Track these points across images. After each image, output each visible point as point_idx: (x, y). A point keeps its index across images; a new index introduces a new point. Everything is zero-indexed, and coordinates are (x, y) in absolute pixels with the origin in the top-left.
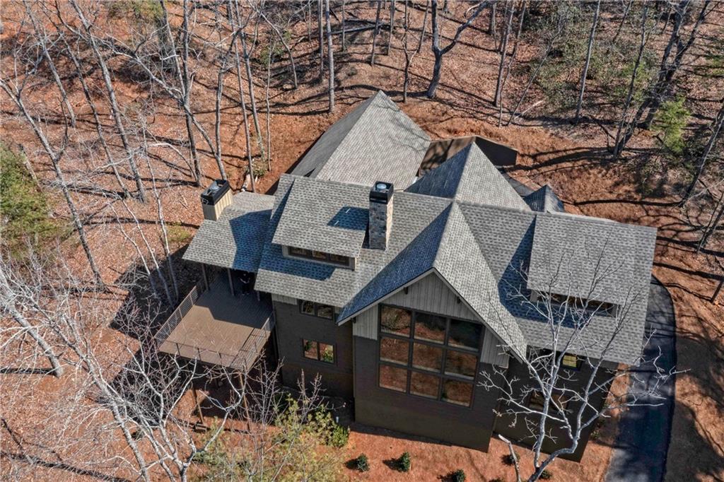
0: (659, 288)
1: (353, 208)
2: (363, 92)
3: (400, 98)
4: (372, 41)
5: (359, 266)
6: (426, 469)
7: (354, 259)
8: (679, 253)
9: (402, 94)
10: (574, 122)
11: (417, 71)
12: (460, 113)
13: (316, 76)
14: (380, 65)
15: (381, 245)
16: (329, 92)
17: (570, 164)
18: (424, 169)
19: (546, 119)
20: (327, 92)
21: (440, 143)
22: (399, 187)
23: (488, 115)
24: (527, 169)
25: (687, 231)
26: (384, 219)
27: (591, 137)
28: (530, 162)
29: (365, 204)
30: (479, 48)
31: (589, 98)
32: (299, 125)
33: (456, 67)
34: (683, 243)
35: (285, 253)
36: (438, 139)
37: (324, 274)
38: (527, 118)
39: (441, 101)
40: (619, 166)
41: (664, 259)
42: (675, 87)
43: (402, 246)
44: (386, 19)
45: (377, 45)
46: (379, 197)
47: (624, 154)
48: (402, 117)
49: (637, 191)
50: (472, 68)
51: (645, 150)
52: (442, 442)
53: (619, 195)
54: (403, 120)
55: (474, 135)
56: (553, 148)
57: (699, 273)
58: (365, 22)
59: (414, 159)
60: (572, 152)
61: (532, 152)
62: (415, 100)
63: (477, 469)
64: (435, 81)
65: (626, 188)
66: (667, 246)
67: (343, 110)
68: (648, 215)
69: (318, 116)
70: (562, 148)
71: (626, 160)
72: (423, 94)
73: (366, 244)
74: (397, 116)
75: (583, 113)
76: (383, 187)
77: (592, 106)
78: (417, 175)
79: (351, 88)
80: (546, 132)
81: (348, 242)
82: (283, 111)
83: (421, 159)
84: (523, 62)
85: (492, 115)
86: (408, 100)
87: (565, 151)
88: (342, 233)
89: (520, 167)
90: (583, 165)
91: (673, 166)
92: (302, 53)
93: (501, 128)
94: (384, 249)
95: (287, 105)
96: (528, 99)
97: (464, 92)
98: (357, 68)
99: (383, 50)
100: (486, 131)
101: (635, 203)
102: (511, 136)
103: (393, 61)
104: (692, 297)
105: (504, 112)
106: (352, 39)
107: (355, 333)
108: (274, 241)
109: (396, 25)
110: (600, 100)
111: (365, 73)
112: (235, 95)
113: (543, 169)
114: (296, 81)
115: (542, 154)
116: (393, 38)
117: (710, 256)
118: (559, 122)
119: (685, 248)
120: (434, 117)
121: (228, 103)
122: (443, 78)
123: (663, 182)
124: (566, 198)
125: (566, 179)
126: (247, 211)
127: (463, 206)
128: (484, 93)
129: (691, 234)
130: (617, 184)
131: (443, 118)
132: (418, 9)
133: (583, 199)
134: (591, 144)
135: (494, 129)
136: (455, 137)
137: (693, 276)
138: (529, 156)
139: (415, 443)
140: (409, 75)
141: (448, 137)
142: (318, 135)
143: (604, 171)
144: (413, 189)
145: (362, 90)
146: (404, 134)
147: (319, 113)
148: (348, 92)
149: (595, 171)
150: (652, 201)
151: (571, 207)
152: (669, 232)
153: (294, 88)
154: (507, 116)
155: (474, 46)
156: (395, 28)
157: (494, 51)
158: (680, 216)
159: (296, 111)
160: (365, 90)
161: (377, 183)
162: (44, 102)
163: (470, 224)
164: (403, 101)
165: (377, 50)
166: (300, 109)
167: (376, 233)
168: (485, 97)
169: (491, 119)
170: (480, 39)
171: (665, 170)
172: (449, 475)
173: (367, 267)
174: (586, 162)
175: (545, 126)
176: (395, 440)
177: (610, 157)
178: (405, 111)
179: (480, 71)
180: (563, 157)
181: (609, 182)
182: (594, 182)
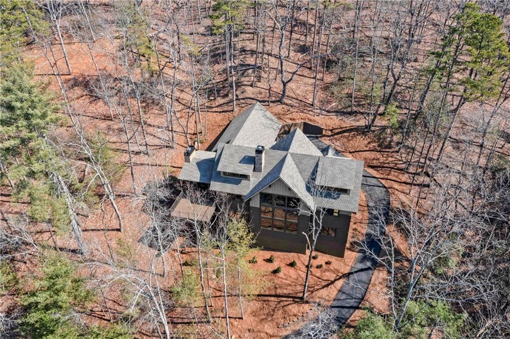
0: (384, 189)
1: (248, 156)
2: (249, 101)
3: (267, 103)
4: (253, 75)
5: (251, 179)
6: (281, 262)
7: (249, 176)
8: (396, 174)
9: (268, 101)
10: (350, 113)
11: (275, 90)
12: (296, 110)
13: (225, 93)
14: (257, 87)
15: (260, 171)
16: (233, 101)
17: (348, 134)
18: (279, 137)
19: (338, 112)
20: (232, 101)
21: (287, 125)
22: (267, 148)
23: (310, 111)
24: (328, 136)
25: (400, 164)
26: (261, 160)
27: (358, 121)
28: (330, 133)
29: (254, 154)
30: (305, 77)
31: (358, 101)
32: (219, 118)
33: (294, 87)
34: (398, 169)
35: (222, 175)
36: (285, 123)
37: (238, 183)
38: (329, 112)
39: (287, 104)
40: (371, 135)
41: (389, 176)
42: (399, 95)
43: (268, 170)
44: (259, 63)
45: (255, 77)
46: (259, 152)
47: (373, 128)
48: (268, 114)
49: (379, 146)
50: (302, 87)
51: (383, 126)
52: (287, 252)
53: (370, 148)
54: (268, 115)
55: (303, 121)
56: (340, 126)
57: (405, 183)
58: (249, 65)
59: (274, 134)
60: (349, 128)
61: (331, 128)
62: (274, 104)
63: (301, 261)
64: (283, 95)
65: (374, 144)
66: (391, 170)
67: (240, 110)
68: (383, 157)
69: (227, 113)
70: (344, 126)
71: (374, 131)
72: (278, 101)
73: (254, 170)
74: (266, 114)
75: (355, 109)
76: (261, 148)
77: (359, 105)
78: (276, 140)
79: (243, 99)
80: (337, 119)
81: (247, 169)
82: (210, 110)
83: (277, 134)
84: (327, 83)
85: (311, 111)
86: (271, 104)
87: (346, 127)
88: (245, 166)
89: (325, 136)
90: (354, 134)
91: (395, 134)
92: (218, 81)
93: (316, 117)
94: (261, 172)
95: (213, 108)
96: (329, 102)
97: (298, 100)
98: (245, 89)
99: (258, 80)
100: (308, 118)
101: (378, 151)
102: (321, 121)
103: (263, 85)
104: (400, 193)
105: (317, 109)
106: (243, 74)
107: (251, 205)
108: (218, 170)
109: (264, 66)
110: (363, 102)
111: (250, 91)
112: (186, 103)
113: (336, 136)
114: (216, 96)
115: (335, 129)
116: (263, 73)
117: (410, 175)
118: (343, 113)
119: (399, 172)
120: (284, 113)
121: (183, 107)
122: (287, 93)
123: (391, 141)
124: (346, 150)
125: (346, 141)
126: (203, 159)
127: (292, 154)
128: (308, 100)
129: (402, 165)
130: (369, 143)
131: (288, 113)
132: (275, 57)
133: (353, 150)
134: (358, 124)
135: (312, 118)
136: (294, 122)
137: (402, 184)
138: (329, 130)
139: (276, 252)
140: (271, 92)
141: (290, 122)
142: (228, 123)
143: (364, 137)
144: (273, 148)
145: (249, 100)
146: (269, 122)
147: (228, 111)
148: (242, 101)
149: (359, 137)
150: (385, 150)
151: (348, 154)
152: (392, 164)
153: (215, 99)
154: (318, 111)
155: (303, 76)
156: (264, 68)
157: (313, 78)
158: (398, 157)
159: (217, 110)
160: (250, 100)
161: (258, 146)
162: (96, 109)
163: (295, 161)
164: (269, 105)
165: (255, 80)
166: (219, 109)
167: (258, 166)
168: (308, 102)
169: (311, 113)
170: (306, 72)
171: (392, 136)
172: (290, 264)
173: (255, 179)
174: (355, 132)
175: (337, 115)
176: (268, 252)
177: (366, 130)
178: (269, 111)
179: (306, 89)
180: (345, 130)
181: (366, 142)
182: (359, 142)
